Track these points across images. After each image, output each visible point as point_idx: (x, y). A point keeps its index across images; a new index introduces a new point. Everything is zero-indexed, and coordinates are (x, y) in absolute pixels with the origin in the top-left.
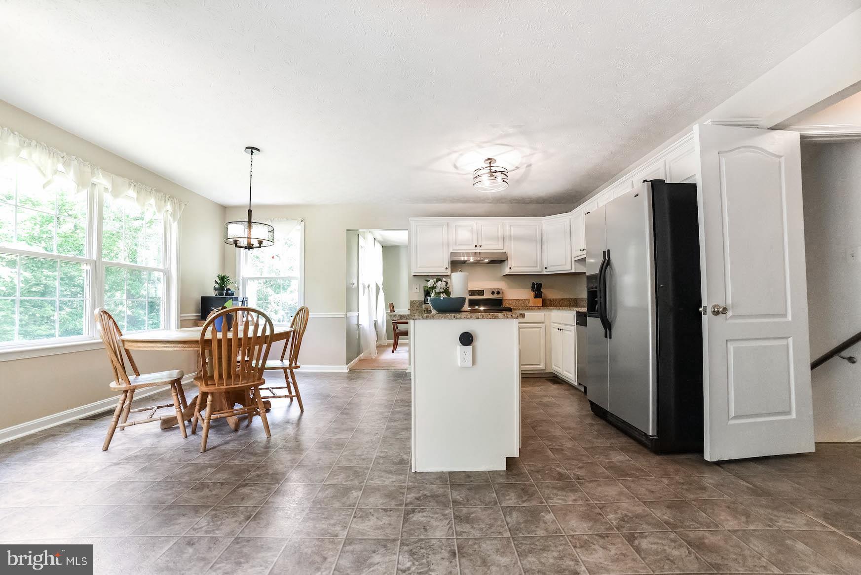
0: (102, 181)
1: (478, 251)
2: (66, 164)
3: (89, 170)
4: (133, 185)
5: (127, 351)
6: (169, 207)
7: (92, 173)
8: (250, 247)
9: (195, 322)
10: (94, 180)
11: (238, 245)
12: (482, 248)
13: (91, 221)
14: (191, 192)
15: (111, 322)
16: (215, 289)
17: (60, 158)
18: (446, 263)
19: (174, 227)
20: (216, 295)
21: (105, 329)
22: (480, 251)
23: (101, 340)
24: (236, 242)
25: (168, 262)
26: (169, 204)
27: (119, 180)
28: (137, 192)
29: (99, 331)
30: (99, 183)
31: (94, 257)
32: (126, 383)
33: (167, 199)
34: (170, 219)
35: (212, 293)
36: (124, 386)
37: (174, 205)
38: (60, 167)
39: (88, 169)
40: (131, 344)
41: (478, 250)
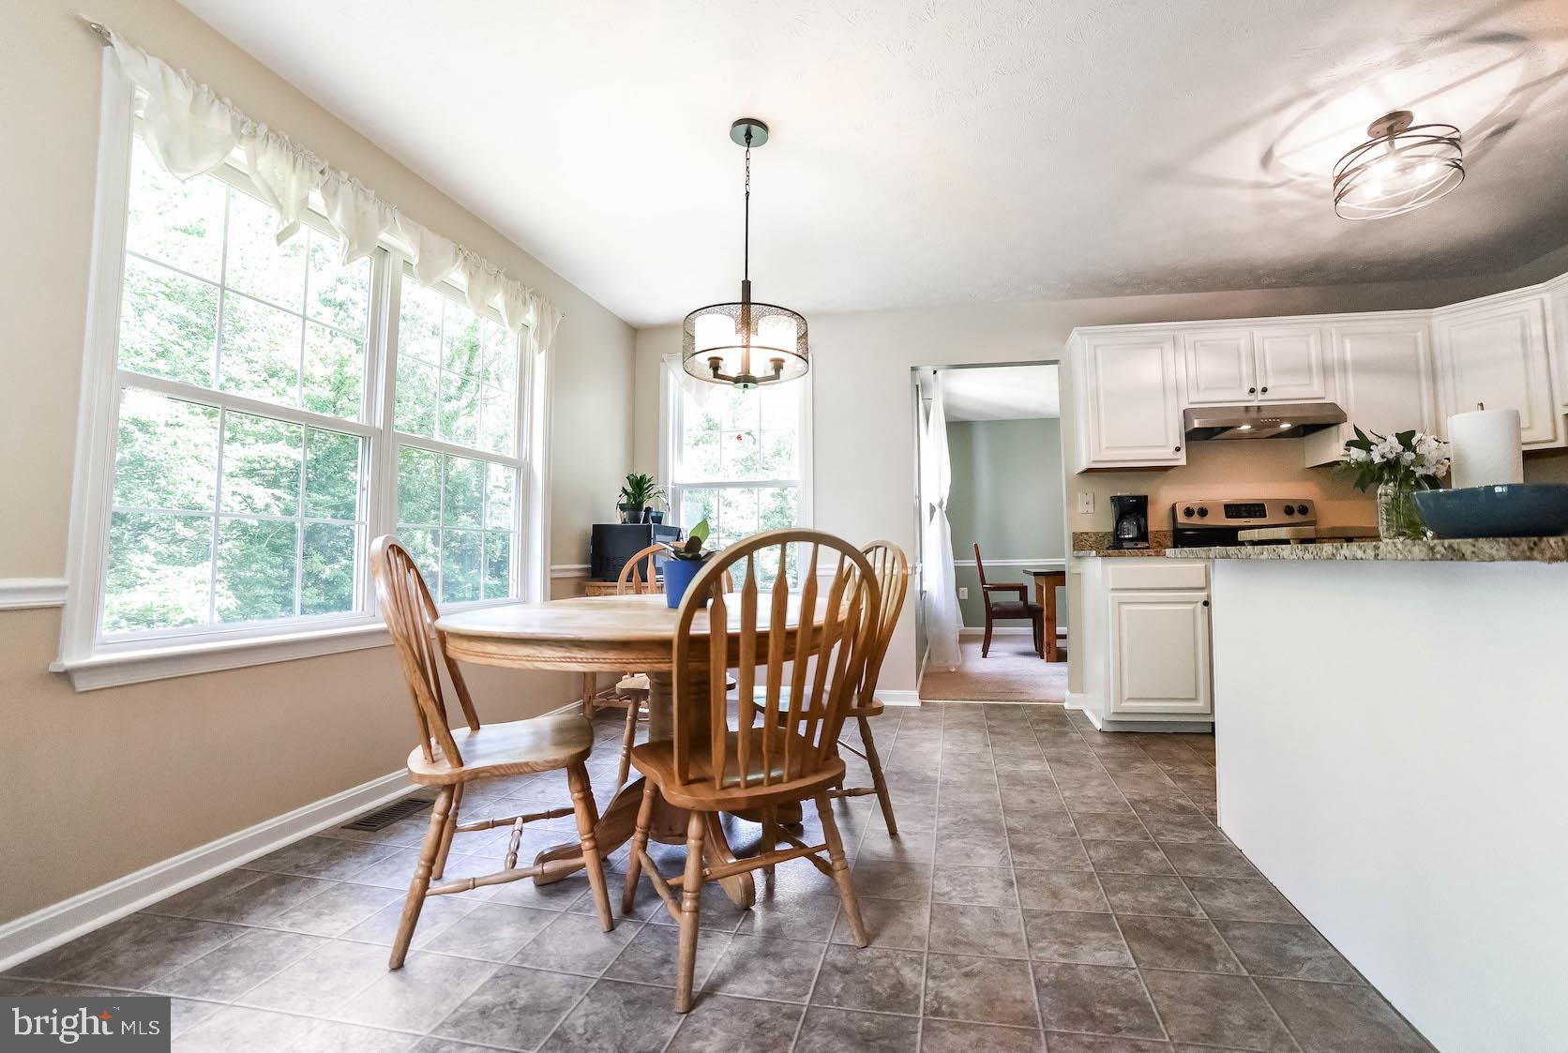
0: (402, 241)
1: (1256, 404)
2: (331, 193)
3: (375, 210)
4: (462, 257)
5: (451, 664)
6: (530, 317)
7: (382, 221)
8: (745, 380)
9: (579, 584)
10: (384, 237)
11: (720, 372)
12: (1267, 396)
13: (375, 339)
14: (571, 286)
15: (411, 578)
16: (622, 507)
17: (317, 173)
18: (1175, 436)
19: (540, 361)
20: (624, 522)
21: (398, 595)
22: (1261, 404)
23: (383, 626)
24: (715, 364)
25: (526, 445)
26: (531, 308)
27: (435, 241)
28: (470, 273)
29: (382, 602)
30: (395, 249)
31: (379, 423)
32: (450, 761)
33: (528, 297)
34: (533, 343)
35: (617, 518)
36: (445, 769)
37: (541, 311)
38: (317, 199)
39: (373, 209)
40: (465, 645)
41: (1256, 401)
